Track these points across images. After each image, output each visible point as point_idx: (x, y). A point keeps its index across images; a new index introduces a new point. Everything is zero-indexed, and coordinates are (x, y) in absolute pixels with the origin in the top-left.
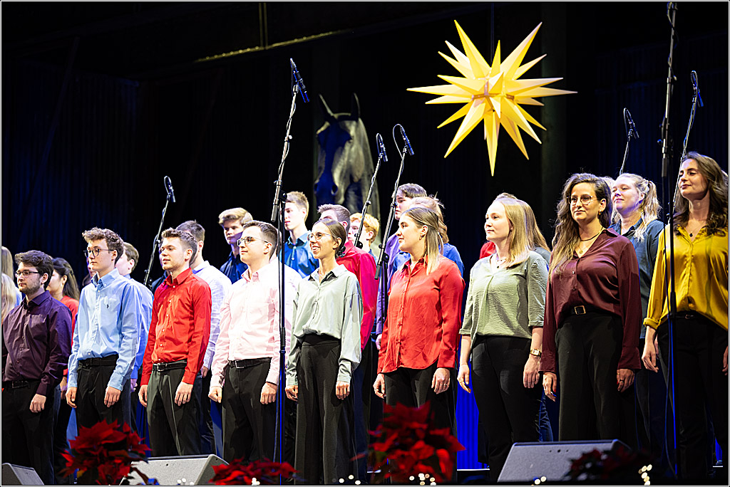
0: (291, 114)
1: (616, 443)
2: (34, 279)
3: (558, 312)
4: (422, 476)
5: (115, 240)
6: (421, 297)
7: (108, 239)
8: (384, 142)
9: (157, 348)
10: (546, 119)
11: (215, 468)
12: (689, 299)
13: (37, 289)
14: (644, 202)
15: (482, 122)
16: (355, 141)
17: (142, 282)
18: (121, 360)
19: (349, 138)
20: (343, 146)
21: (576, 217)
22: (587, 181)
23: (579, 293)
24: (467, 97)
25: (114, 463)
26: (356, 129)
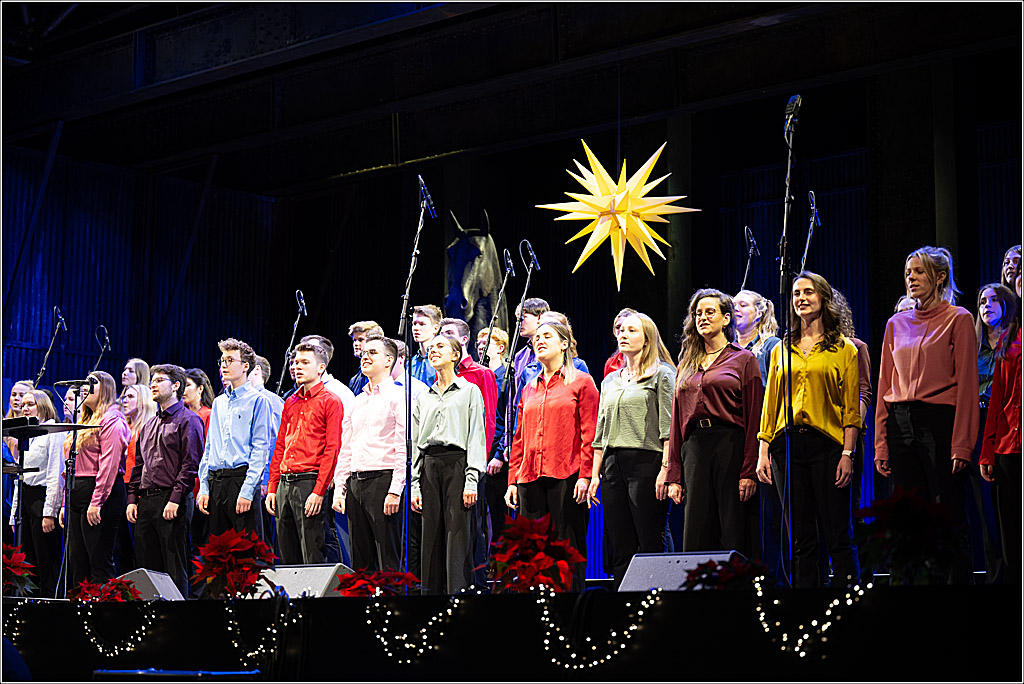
0: (419, 229)
1: (733, 554)
2: (166, 386)
3: (685, 424)
4: (542, 587)
5: (249, 353)
6: (561, 408)
7: (242, 350)
8: (512, 257)
9: (287, 458)
10: (672, 236)
11: (341, 577)
12: (803, 414)
13: (169, 397)
14: (762, 320)
15: (609, 239)
16: (485, 256)
17: (274, 392)
18: (251, 471)
19: (479, 253)
20: (473, 262)
21: (701, 332)
22: (712, 296)
23: (705, 405)
24: (595, 213)
25: (243, 571)
26: (486, 245)
